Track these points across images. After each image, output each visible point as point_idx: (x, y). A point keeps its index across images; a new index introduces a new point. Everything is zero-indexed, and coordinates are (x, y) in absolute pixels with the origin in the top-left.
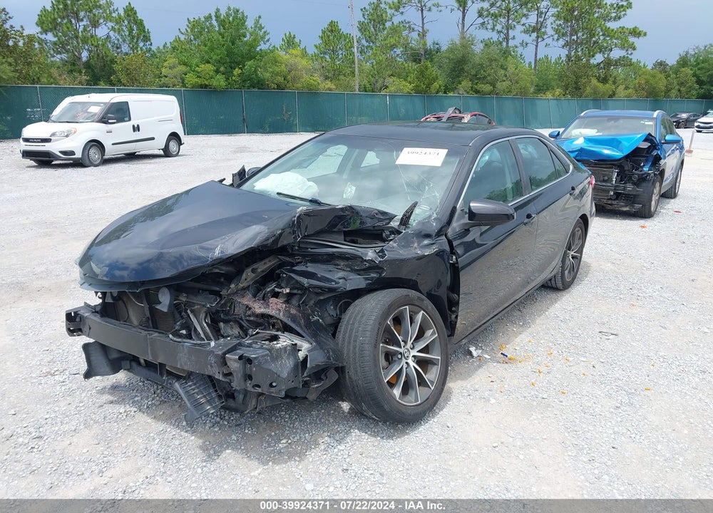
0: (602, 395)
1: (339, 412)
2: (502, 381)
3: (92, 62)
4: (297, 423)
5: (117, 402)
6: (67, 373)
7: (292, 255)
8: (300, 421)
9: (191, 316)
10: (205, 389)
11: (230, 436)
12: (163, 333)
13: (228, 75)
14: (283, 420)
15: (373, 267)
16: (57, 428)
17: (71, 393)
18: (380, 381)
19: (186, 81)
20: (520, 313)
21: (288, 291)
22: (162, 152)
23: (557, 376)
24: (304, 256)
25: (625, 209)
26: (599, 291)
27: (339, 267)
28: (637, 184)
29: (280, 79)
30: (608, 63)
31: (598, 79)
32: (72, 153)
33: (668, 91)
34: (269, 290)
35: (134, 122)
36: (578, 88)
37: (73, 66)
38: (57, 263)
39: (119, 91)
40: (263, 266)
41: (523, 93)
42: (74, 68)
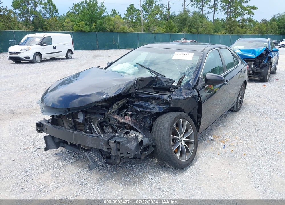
0: (261, 155)
1: (152, 164)
2: (218, 150)
3: (35, 21)
4: (135, 169)
5: (58, 160)
6: (36, 148)
7: (133, 98)
8: (136, 168)
9: (92, 124)
10: (97, 155)
11: (107, 175)
12: (80, 132)
13: (90, 26)
14: (129, 167)
15: (167, 103)
16: (34, 172)
17: (38, 156)
18: (172, 151)
19: (74, 28)
20: (221, 121)
21: (131, 113)
22: (65, 57)
23: (241, 147)
24: (137, 98)
25: (256, 78)
26: (251, 112)
27: (152, 103)
28: (262, 68)
29: (112, 27)
30: (243, 20)
31: (239, 26)
32: (29, 58)
33: (267, 31)
34: (123, 113)
35: (54, 45)
36: (231, 31)
37: (27, 22)
38: (27, 102)
39: (46, 32)
40: (121, 103)
41: (209, 32)
42: (28, 24)
